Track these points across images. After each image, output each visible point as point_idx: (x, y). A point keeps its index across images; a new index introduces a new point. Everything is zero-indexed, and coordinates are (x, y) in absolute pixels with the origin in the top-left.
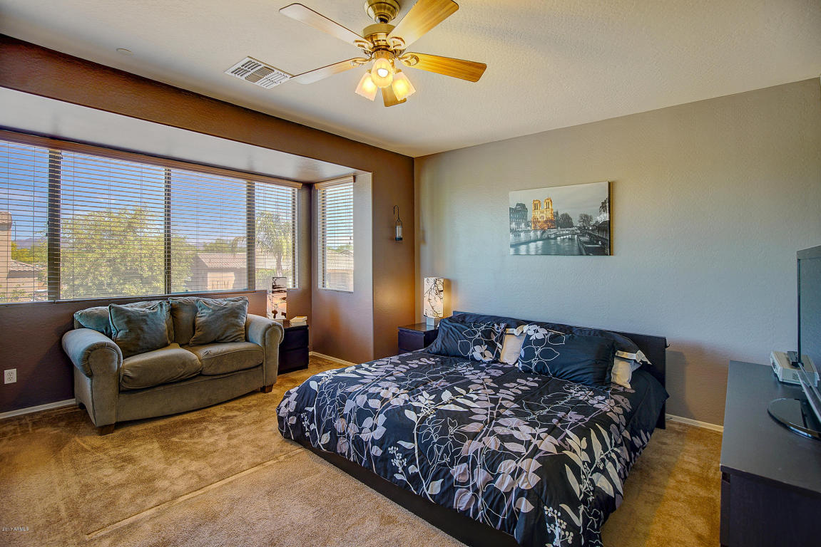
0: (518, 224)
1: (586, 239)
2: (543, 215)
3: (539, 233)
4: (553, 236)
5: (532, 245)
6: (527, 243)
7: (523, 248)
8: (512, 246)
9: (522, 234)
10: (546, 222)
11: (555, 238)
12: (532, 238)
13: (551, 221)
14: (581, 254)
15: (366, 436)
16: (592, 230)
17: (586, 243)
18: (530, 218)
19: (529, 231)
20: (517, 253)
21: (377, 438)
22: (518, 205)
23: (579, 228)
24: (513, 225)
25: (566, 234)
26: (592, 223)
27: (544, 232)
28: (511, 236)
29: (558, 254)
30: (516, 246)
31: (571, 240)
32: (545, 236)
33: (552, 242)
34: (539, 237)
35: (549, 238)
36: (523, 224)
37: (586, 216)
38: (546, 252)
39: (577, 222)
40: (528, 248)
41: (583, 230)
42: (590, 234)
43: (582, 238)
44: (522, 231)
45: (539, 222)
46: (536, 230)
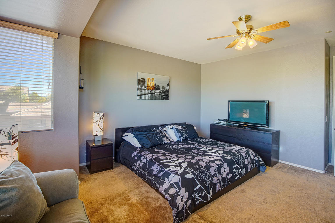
0: (142, 87)
1: (164, 94)
2: (151, 84)
3: (149, 91)
4: (154, 93)
5: (147, 96)
6: (145, 95)
7: (143, 97)
8: (138, 96)
9: (143, 91)
10: (152, 87)
11: (155, 94)
12: (147, 93)
13: (154, 87)
14: (162, 99)
15: (224, 175)
16: (165, 92)
17: (164, 96)
18: (146, 85)
19: (146, 90)
20: (141, 98)
21: (228, 172)
22: (142, 78)
23: (162, 90)
24: (140, 87)
25: (158, 92)
26: (165, 89)
27: (151, 91)
28: (139, 91)
29: (155, 99)
30: (140, 96)
31: (160, 94)
32: (151, 92)
33: (154, 94)
34: (149, 93)
35: (153, 93)
36: (144, 87)
37: (164, 87)
38: (152, 98)
39: (161, 89)
40: (145, 96)
41: (163, 92)
42: (165, 93)
43: (162, 94)
44: (143, 90)
45: (150, 87)
46: (148, 90)
